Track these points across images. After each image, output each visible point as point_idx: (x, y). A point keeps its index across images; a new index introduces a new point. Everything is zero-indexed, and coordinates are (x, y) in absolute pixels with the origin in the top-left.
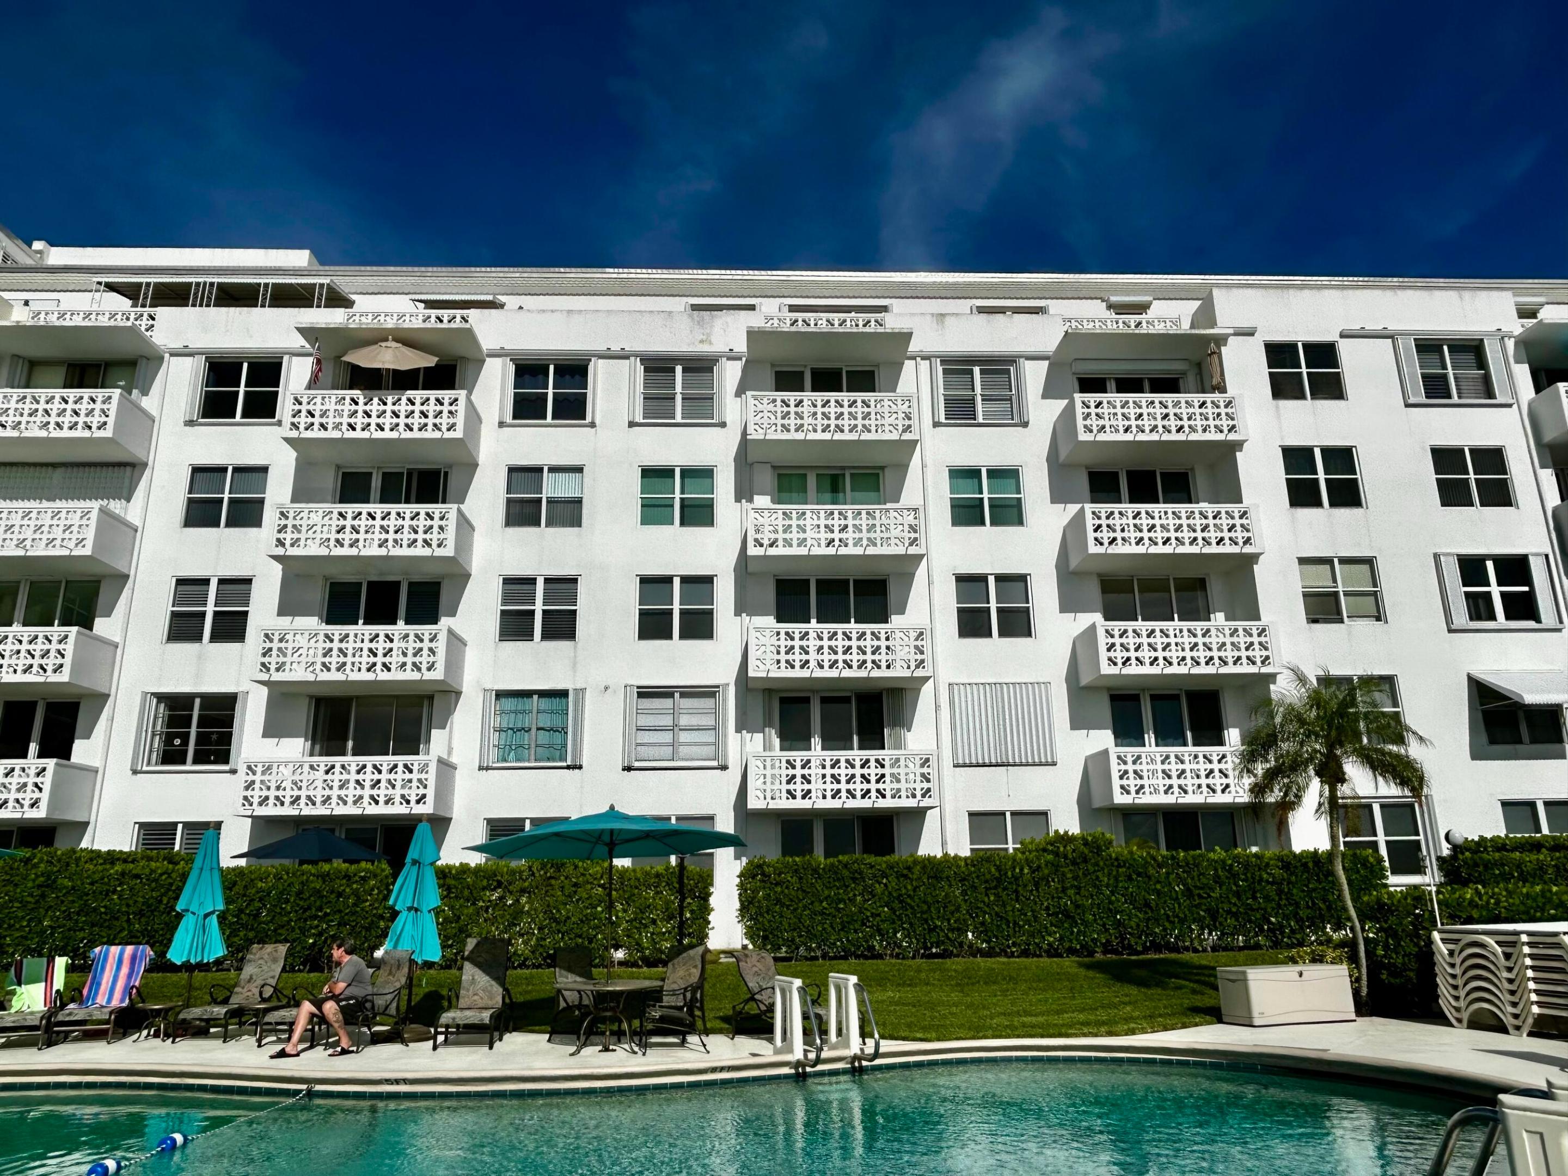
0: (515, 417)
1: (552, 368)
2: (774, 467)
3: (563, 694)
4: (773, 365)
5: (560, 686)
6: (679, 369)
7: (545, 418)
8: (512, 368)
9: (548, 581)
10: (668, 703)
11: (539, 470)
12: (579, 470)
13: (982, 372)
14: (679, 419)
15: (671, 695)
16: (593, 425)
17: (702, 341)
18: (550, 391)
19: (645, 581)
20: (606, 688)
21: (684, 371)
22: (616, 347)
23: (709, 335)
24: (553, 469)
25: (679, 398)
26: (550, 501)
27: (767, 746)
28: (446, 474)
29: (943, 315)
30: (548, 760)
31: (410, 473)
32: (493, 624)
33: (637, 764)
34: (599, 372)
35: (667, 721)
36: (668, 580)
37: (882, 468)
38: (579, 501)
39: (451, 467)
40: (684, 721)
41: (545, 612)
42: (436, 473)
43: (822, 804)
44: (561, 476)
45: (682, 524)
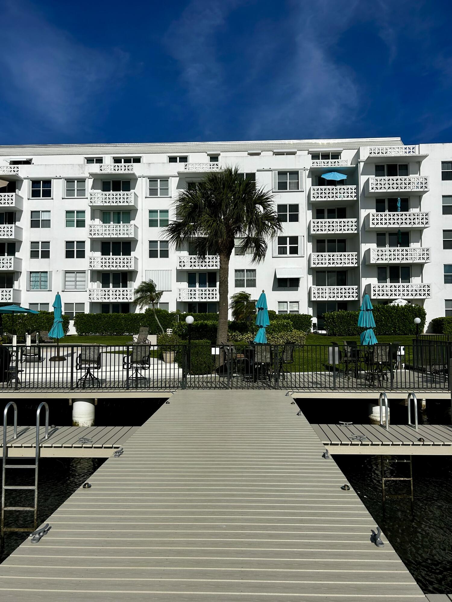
0: (32, 197)
1: (42, 182)
2: (102, 211)
3: (46, 272)
4: (101, 180)
5: (46, 270)
6: (76, 181)
7: (40, 197)
8: (31, 182)
9: (42, 242)
10: (73, 275)
11: (39, 212)
12: (49, 211)
13: (160, 181)
14: (76, 197)
15: (74, 273)
16: (52, 199)
17: (82, 173)
18: (41, 189)
19: (67, 242)
20: (57, 271)
21: (77, 182)
22: (58, 176)
23: (84, 171)
24: (42, 212)
25: (76, 190)
26: (42, 220)
27: (98, 287)
28: (15, 213)
29: (150, 163)
30: (44, 289)
31: (6, 213)
32: (29, 254)
33: (65, 290)
34: (54, 183)
35: (74, 279)
36: (73, 242)
37: (131, 210)
38: (50, 220)
39: (16, 211)
40: (78, 279)
41: (42, 251)
42: (13, 213)
43: (112, 301)
44: (45, 213)
45: (77, 226)
